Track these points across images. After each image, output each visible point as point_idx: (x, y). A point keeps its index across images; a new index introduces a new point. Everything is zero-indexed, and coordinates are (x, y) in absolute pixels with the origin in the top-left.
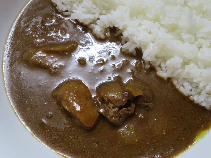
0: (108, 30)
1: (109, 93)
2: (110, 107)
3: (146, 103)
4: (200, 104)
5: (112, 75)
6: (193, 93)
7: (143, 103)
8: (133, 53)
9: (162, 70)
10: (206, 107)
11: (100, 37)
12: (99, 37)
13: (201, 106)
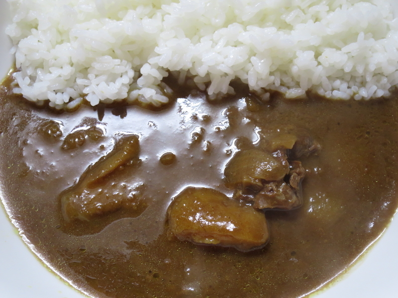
0: (164, 84)
1: (254, 171)
2: (272, 190)
3: (309, 147)
4: (374, 97)
5: (229, 145)
6: (354, 88)
7: (306, 150)
8: (230, 93)
9: (289, 88)
10: (385, 96)
11: (160, 102)
12: (160, 104)
13: (378, 98)
